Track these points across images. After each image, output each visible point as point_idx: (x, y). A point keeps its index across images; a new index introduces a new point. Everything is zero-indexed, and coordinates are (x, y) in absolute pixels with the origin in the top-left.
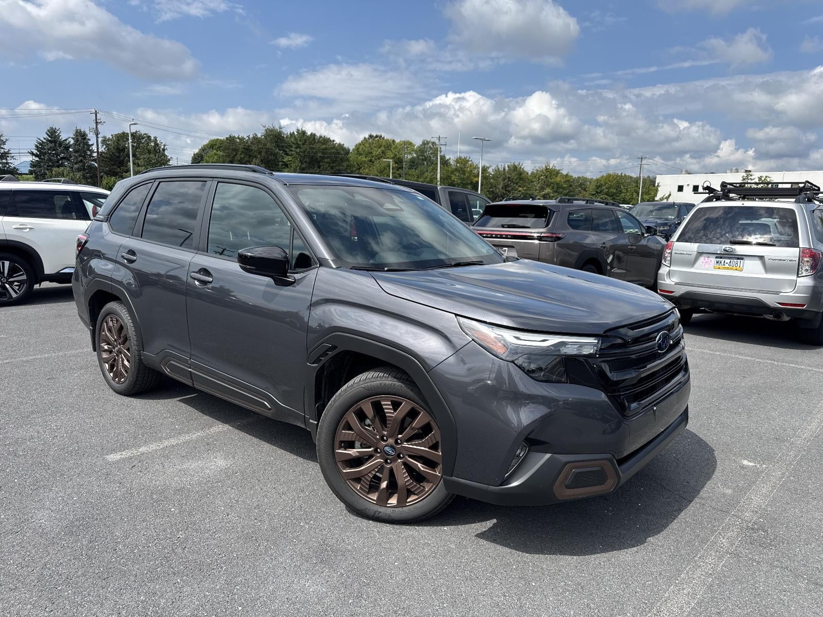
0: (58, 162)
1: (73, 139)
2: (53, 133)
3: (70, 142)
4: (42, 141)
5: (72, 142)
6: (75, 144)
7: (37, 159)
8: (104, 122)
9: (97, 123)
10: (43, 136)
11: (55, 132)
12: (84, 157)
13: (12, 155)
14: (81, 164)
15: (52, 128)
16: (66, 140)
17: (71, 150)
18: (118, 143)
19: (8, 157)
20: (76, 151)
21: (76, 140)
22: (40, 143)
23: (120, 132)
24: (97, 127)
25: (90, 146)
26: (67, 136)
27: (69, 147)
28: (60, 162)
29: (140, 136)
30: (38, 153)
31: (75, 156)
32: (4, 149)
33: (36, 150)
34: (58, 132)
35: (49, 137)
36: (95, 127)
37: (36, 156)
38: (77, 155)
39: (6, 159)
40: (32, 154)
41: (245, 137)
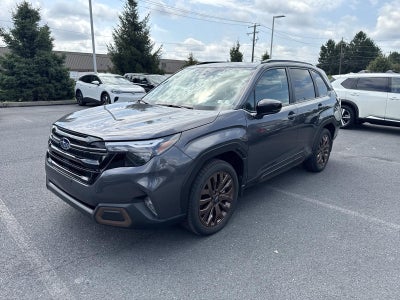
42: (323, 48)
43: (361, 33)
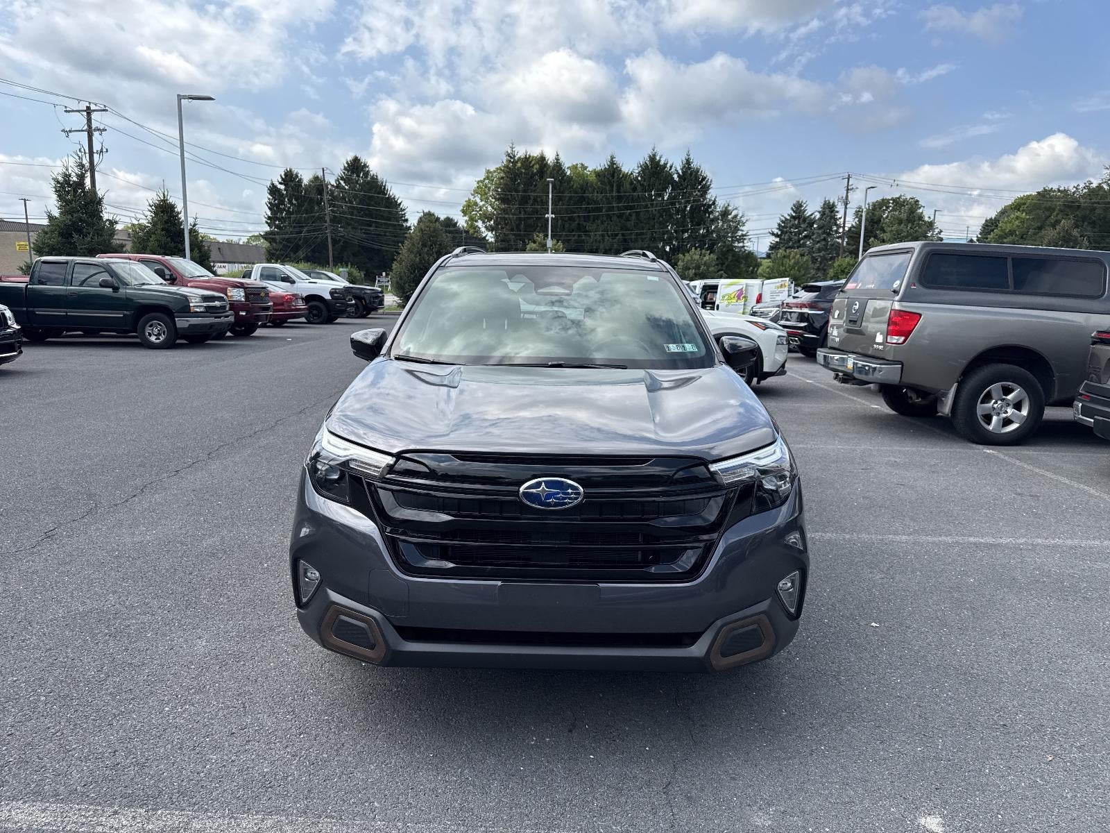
0: (799, 241)
1: (819, 212)
2: (798, 208)
3: (815, 217)
4: (785, 218)
5: (818, 216)
6: (820, 219)
7: (777, 240)
8: (857, 188)
9: (848, 190)
10: (787, 212)
11: (801, 206)
12: (829, 234)
13: (750, 237)
14: (823, 243)
15: (798, 202)
16: (811, 215)
17: (815, 226)
18: (873, 213)
19: (745, 239)
20: (819, 228)
21: (823, 214)
22: (783, 222)
23: (879, 199)
24: (847, 196)
25: (837, 219)
26: (813, 209)
27: (813, 223)
28: (802, 242)
29: (904, 202)
30: (779, 233)
31: (818, 233)
32: (743, 231)
33: (777, 229)
34: (805, 205)
35: (794, 212)
36: (844, 196)
37: (777, 236)
38: (820, 231)
39: (743, 242)
40: (773, 234)
41: (1071, 188)
42: (273, 190)
43: (356, 160)
